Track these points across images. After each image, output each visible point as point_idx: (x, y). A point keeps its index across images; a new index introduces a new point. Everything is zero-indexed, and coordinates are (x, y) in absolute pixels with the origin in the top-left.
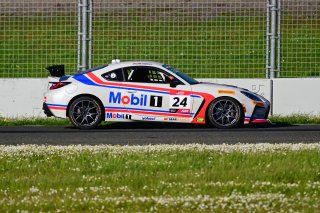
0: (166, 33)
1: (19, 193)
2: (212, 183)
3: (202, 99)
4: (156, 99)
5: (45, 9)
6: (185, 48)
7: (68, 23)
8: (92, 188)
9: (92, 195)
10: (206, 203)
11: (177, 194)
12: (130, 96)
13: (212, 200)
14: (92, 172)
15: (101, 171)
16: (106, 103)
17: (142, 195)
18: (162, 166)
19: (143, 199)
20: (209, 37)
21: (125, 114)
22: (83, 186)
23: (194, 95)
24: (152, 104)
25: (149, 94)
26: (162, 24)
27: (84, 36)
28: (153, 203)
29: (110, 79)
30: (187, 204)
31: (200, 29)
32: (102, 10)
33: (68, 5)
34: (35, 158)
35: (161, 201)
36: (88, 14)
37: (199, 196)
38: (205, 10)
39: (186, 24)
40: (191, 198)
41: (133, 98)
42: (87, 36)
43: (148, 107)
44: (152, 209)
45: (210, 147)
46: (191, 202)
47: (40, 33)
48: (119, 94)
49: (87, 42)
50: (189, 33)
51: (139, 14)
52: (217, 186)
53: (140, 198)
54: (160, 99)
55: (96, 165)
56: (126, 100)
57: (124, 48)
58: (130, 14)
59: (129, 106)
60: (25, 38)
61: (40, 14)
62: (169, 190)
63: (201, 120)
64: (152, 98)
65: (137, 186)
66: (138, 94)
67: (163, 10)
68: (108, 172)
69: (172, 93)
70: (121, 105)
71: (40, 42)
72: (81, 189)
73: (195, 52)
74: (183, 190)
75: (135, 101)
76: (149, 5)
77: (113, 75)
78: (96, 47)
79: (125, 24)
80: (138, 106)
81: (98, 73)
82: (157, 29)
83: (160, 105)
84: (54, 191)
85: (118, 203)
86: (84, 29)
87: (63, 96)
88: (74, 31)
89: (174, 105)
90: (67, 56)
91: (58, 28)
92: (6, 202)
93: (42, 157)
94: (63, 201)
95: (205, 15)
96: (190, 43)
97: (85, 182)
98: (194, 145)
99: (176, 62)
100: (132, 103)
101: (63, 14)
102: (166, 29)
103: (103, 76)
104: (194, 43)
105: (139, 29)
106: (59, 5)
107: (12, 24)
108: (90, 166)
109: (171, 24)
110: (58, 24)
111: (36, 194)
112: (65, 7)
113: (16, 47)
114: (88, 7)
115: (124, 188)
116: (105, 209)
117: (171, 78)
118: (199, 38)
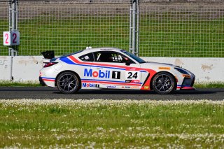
0: (187, 28)
1: (90, 130)
2: (215, 126)
3: (147, 73)
4: (116, 73)
5: (108, 12)
6: (199, 37)
7: (123, 21)
8: (137, 128)
9: (137, 132)
10: (210, 138)
11: (192, 132)
12: (98, 71)
13: (215, 136)
14: (138, 118)
15: (143, 117)
16: (82, 77)
17: (170, 133)
18: (183, 114)
19: (170, 135)
20: (214, 31)
21: (95, 84)
22: (132, 127)
23: (142, 70)
24: (114, 77)
25: (111, 70)
26: (184, 22)
27: (134, 29)
28: (177, 138)
29: (84, 60)
30: (198, 139)
31: (208, 26)
32: (145, 12)
33: (124, 9)
34: (101, 108)
35: (181, 136)
36: (136, 15)
37: (207, 134)
38: (212, 13)
39: (199, 22)
40: (201, 135)
41: (100, 73)
42: (136, 30)
43: (111, 79)
44: (176, 142)
45: (214, 102)
46: (201, 137)
47: (105, 27)
48: (91, 70)
49: (136, 33)
50: (202, 28)
51: (169, 16)
52: (218, 127)
53: (168, 135)
54: (119, 73)
55: (140, 113)
56: (95, 74)
57: (160, 37)
58: (163, 16)
59: (98, 78)
60: (95, 30)
61: (105, 15)
62: (187, 129)
63: (147, 88)
64: (114, 73)
65: (167, 127)
66: (104, 70)
67: (184, 13)
68: (148, 117)
69: (127, 69)
70: (92, 78)
71: (105, 33)
72: (130, 128)
73: (205, 41)
74: (196, 129)
75: (102, 75)
76: (175, 10)
77: (87, 58)
78: (141, 37)
79: (160, 22)
80: (104, 78)
81: (76, 56)
82: (181, 25)
83: (119, 77)
84: (113, 130)
85: (154, 138)
86: (134, 25)
87: (52, 72)
88: (127, 26)
89: (128, 78)
90: (123, 42)
91: (117, 24)
92: (82, 136)
93: (105, 107)
94: (118, 136)
95: (212, 16)
96: (202, 35)
97: (133, 123)
98: (203, 101)
99: (193, 47)
100: (100, 76)
101: (120, 15)
102: (187, 25)
103: (80, 58)
104: (205, 35)
105: (169, 25)
106: (117, 9)
107: (87, 21)
108: (136, 114)
109: (190, 22)
110: (117, 21)
111: (101, 131)
112: (122, 11)
113: (90, 36)
114: (136, 11)
115: (158, 128)
116: (146, 141)
117: (126, 59)
118: (208, 31)
